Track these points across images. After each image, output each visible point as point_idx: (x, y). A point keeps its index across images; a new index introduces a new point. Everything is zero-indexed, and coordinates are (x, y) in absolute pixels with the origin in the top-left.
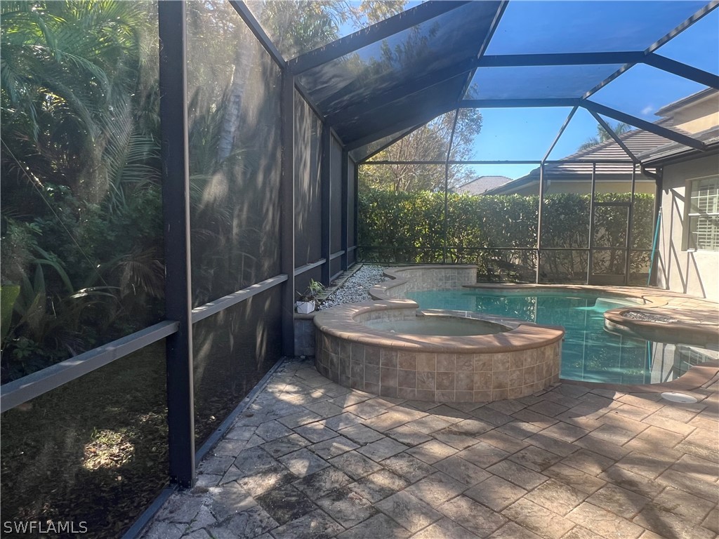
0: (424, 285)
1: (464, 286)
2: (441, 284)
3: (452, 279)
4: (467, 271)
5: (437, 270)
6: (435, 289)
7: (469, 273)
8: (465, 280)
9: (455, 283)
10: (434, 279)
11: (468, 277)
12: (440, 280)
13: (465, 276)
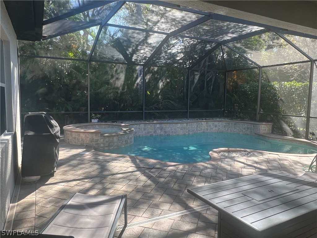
0: (235, 130)
1: (255, 134)
2: (244, 131)
3: (250, 129)
4: (258, 126)
5: (242, 124)
6: (241, 133)
7: (258, 127)
8: (256, 130)
9: (251, 131)
10: (241, 128)
11: (258, 129)
12: (244, 129)
13: (256, 128)
